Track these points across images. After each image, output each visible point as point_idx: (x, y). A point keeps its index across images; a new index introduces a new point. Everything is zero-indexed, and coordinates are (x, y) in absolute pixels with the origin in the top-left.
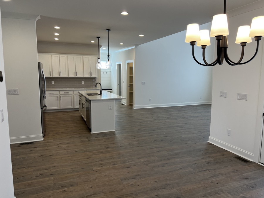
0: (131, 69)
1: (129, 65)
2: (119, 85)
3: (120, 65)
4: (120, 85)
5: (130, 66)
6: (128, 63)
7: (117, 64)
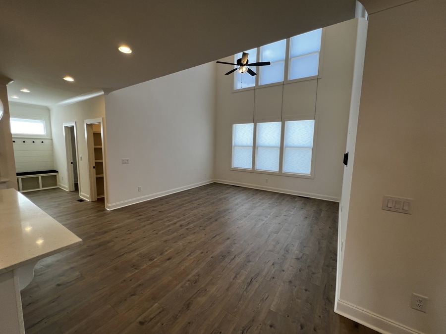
0: (97, 136)
1: (92, 128)
2: (72, 163)
3: (72, 128)
4: (74, 163)
5: (96, 131)
6: (89, 125)
7: (66, 127)
